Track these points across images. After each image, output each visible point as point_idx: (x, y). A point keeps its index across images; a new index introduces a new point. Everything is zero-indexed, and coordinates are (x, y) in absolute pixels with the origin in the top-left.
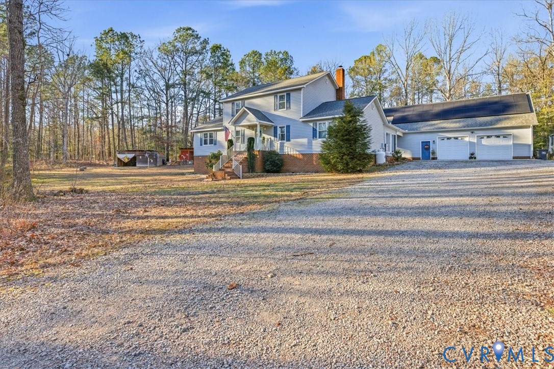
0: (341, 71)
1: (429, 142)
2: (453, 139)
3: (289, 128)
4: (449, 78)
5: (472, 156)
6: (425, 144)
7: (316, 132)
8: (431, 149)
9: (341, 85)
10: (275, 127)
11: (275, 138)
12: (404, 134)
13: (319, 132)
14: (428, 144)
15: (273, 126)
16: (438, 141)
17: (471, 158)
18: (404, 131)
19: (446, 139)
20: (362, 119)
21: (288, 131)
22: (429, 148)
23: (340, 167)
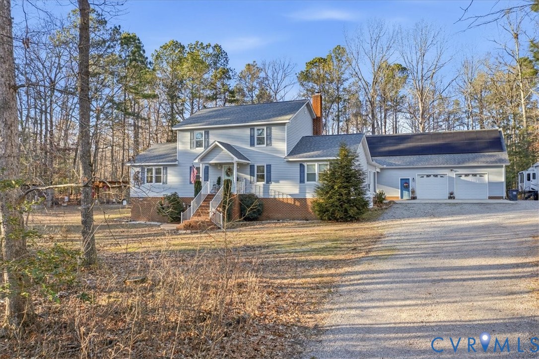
0: (319, 98)
1: (409, 179)
2: (432, 176)
3: (270, 168)
4: (422, 100)
5: (452, 196)
6: (404, 181)
7: (304, 174)
8: (410, 188)
9: (319, 115)
10: (251, 166)
11: (252, 177)
12: (381, 169)
13: (307, 174)
14: (408, 182)
15: (248, 164)
16: (417, 179)
17: (450, 198)
18: (382, 167)
19: (425, 177)
20: (357, 163)
21: (269, 171)
22: (409, 185)
23: (338, 215)
